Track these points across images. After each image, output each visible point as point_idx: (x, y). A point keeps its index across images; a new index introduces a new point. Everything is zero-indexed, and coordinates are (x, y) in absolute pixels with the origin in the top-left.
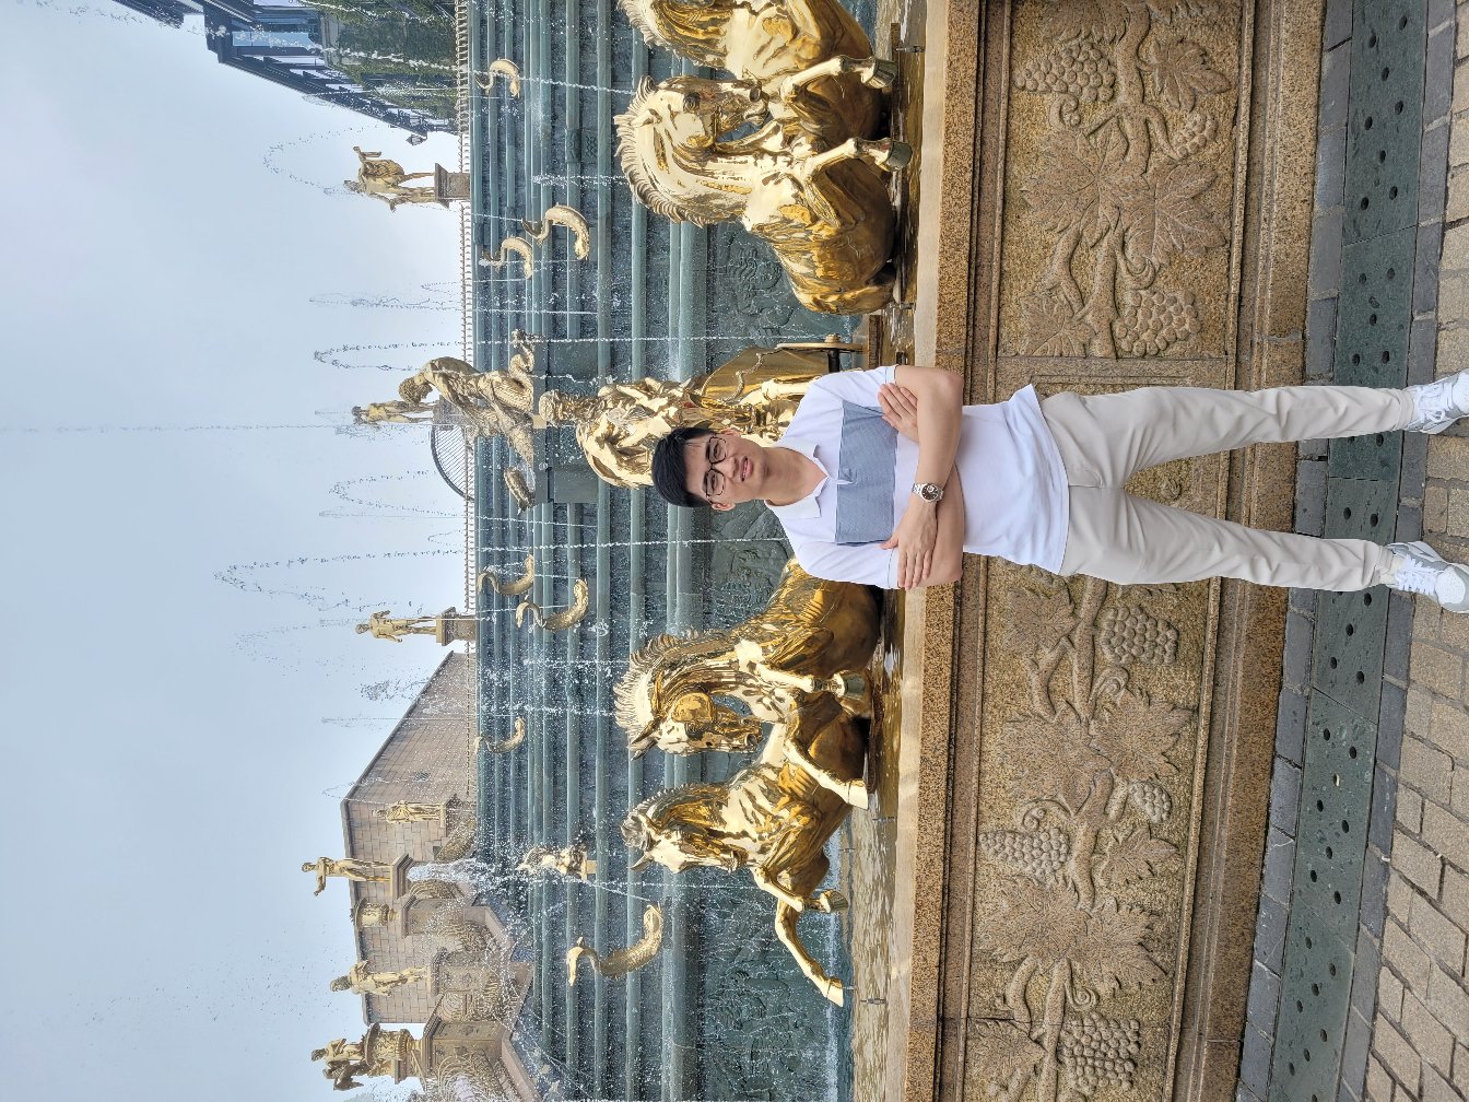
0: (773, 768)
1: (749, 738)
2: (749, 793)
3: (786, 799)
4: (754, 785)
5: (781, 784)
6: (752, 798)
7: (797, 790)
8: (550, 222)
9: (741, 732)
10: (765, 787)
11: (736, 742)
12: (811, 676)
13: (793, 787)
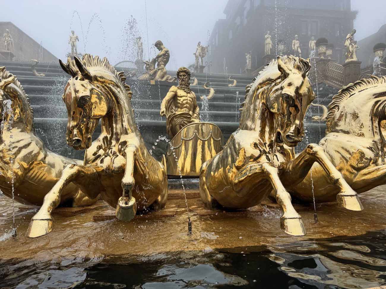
0: (45, 158)
1: (78, 141)
2: (29, 144)
3: (25, 165)
4: (34, 148)
5: (35, 163)
6: (26, 146)
7: (32, 172)
8: (210, 89)
9: (82, 135)
10: (33, 153)
11: (75, 131)
12: (134, 182)
13: (33, 170)
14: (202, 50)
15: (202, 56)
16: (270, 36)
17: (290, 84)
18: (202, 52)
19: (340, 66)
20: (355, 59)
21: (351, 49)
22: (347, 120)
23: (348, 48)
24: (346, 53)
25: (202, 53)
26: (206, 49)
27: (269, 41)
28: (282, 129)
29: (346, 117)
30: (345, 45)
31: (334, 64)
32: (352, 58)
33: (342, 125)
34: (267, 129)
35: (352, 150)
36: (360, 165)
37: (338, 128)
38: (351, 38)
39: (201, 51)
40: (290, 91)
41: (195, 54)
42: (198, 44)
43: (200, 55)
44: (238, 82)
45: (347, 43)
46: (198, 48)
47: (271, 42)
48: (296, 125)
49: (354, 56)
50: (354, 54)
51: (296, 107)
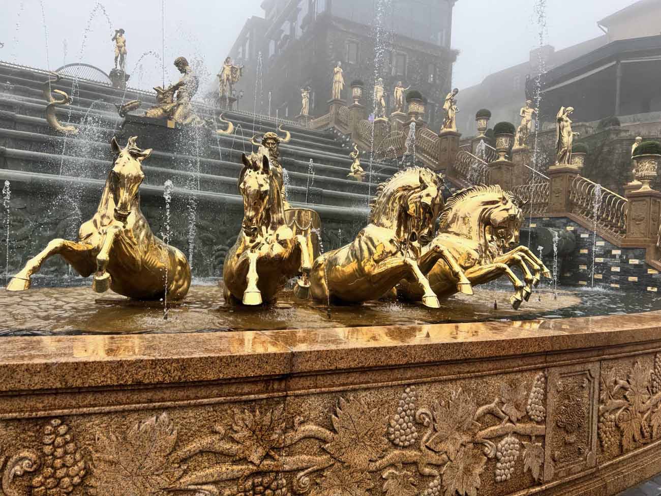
14: (232, 71)
15: (231, 82)
16: (342, 70)
17: (428, 195)
18: (232, 74)
19: (434, 135)
20: (454, 129)
21: (450, 114)
22: (459, 223)
23: (448, 113)
24: (444, 120)
25: (233, 77)
26: (239, 71)
27: (339, 77)
28: (417, 230)
29: (458, 220)
30: (444, 107)
31: (427, 131)
32: (451, 127)
33: (454, 228)
34: (402, 229)
35: (461, 251)
36: (467, 265)
37: (450, 230)
38: (451, 100)
39: (230, 73)
40: (428, 201)
41: (220, 76)
42: (226, 60)
43: (228, 79)
44: (292, 136)
45: (447, 105)
46: (225, 66)
47: (342, 80)
48: (430, 228)
49: (454, 125)
50: (454, 122)
51: (431, 213)
